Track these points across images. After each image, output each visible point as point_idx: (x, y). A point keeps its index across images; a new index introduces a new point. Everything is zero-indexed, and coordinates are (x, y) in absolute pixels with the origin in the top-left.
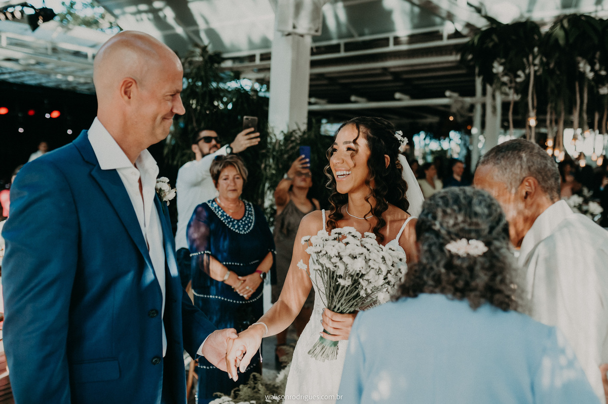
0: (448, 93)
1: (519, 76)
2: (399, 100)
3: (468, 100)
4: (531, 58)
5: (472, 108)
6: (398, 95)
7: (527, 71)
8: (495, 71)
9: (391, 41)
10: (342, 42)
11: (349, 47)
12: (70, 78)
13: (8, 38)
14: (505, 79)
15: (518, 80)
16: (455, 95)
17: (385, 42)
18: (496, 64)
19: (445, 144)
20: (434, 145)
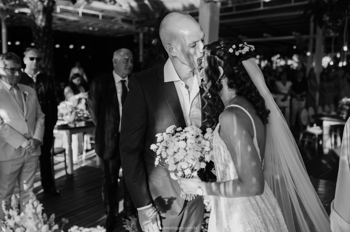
0: (294, 33)
1: (339, 22)
2: (266, 37)
3: (305, 37)
4: (346, 11)
5: (307, 41)
6: (265, 35)
7: (344, 19)
8: (324, 19)
9: (262, 4)
10: (234, 5)
11: (238, 8)
12: (91, 29)
13: (61, 9)
14: (330, 24)
15: (338, 24)
16: (298, 34)
17: (259, 5)
18: (325, 16)
19: (290, 62)
20: (282, 63)
